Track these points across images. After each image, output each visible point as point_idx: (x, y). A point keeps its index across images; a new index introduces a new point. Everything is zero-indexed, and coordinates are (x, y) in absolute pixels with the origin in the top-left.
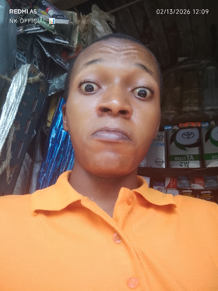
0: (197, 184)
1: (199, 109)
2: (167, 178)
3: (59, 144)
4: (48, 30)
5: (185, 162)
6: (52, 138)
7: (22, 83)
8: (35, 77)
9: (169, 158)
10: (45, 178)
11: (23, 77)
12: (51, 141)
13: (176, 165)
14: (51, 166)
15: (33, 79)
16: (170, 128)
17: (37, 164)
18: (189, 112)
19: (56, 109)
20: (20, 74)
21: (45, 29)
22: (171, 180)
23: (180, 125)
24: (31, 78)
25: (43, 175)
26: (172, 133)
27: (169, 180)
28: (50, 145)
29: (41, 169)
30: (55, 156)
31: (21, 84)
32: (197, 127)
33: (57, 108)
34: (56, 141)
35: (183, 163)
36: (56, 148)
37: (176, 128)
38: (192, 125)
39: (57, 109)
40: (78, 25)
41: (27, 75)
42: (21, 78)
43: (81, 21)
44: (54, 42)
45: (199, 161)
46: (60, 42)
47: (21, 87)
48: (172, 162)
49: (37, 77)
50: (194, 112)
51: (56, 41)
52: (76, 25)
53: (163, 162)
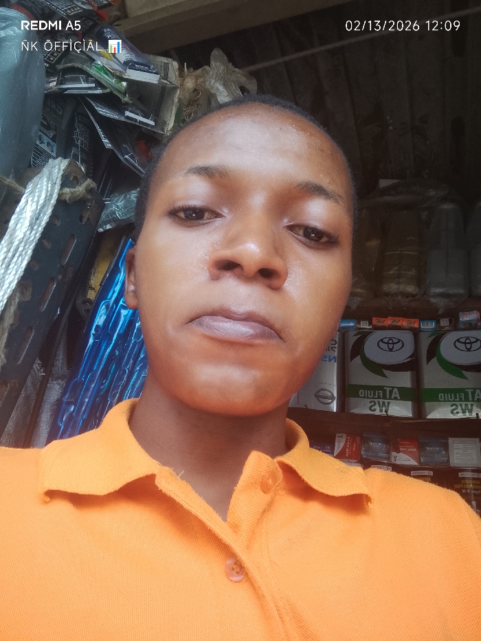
0: (404, 452)
1: (417, 290)
2: (340, 435)
3: (111, 339)
4: (111, 92)
5: (381, 401)
6: (97, 326)
7: (46, 197)
8: (76, 189)
9: (347, 391)
10: (71, 417)
11: (50, 185)
12: (93, 331)
13: (362, 407)
14: (87, 389)
15: (72, 193)
16: (352, 324)
17: (55, 383)
18: (396, 294)
19: (111, 262)
20: (45, 179)
21: (106, 88)
22: (347, 439)
23: (375, 321)
24: (67, 190)
25: (66, 410)
26: (356, 335)
27: (344, 439)
28: (91, 341)
29: (63, 394)
30: (99, 368)
31: (45, 201)
32: (411, 329)
33: (114, 260)
34: (105, 332)
35: (377, 402)
36: (103, 348)
37: (365, 325)
38: (399, 324)
39: (113, 263)
40: (178, 88)
41: (59, 182)
42: (45, 188)
43: (184, 80)
44: (123, 119)
45: (410, 403)
46: (136, 120)
47: (43, 206)
48: (353, 400)
49: (80, 189)
50: (407, 295)
51: (128, 117)
52: (175, 88)
53: (333, 398)
